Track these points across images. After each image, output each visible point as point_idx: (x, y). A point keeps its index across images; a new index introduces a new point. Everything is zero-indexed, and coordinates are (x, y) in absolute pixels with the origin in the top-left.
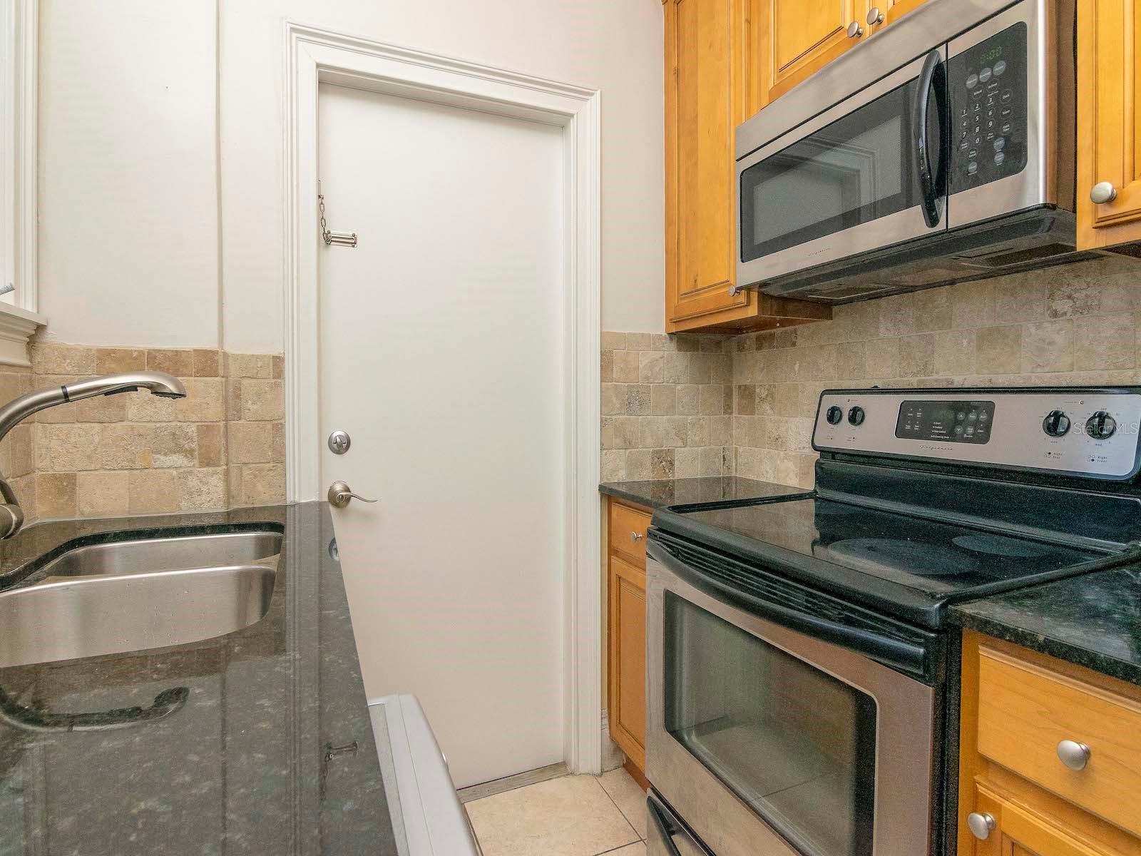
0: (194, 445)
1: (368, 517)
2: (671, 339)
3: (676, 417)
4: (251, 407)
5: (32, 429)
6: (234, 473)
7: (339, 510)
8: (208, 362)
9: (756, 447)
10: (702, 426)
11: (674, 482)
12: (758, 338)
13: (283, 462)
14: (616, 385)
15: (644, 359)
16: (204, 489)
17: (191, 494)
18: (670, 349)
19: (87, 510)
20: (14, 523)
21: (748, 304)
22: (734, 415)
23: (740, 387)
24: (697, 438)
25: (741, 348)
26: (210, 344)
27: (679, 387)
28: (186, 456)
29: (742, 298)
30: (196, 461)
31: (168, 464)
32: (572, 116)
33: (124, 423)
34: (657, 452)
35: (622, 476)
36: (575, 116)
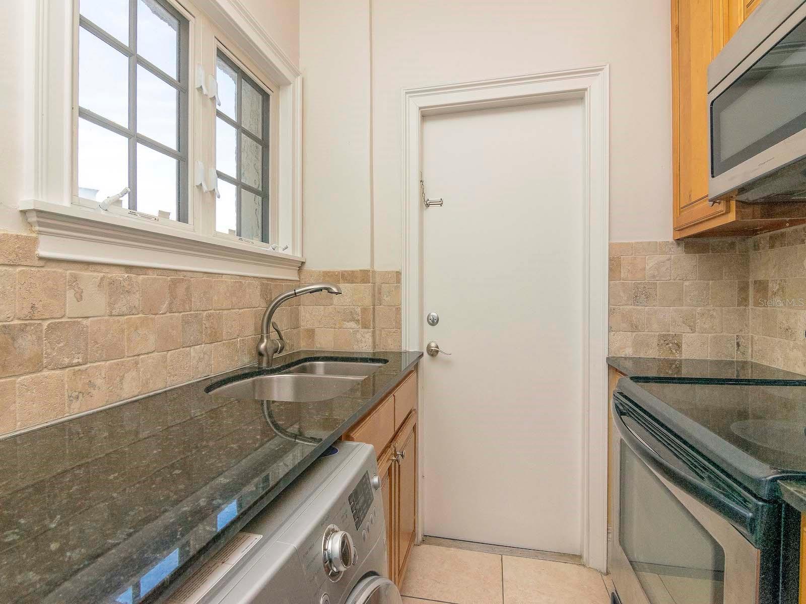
0: (359, 318)
1: (448, 363)
2: (678, 244)
3: (684, 308)
4: (386, 299)
5: (299, 308)
6: (377, 332)
7: (431, 357)
8: (365, 276)
9: (769, 336)
10: (712, 316)
11: (681, 361)
12: (771, 237)
13: (400, 328)
14: (623, 283)
15: (651, 263)
16: (363, 340)
17: (358, 342)
18: (678, 253)
19: (319, 346)
20: (279, 349)
21: (728, 211)
22: (750, 307)
23: (755, 282)
24: (706, 326)
25: (756, 247)
26: (367, 267)
27: (687, 283)
28: (356, 323)
29: (721, 207)
30: (360, 326)
31: (349, 326)
32: (586, 89)
33: (332, 306)
34: (664, 336)
35: (629, 352)
36: (588, 89)
